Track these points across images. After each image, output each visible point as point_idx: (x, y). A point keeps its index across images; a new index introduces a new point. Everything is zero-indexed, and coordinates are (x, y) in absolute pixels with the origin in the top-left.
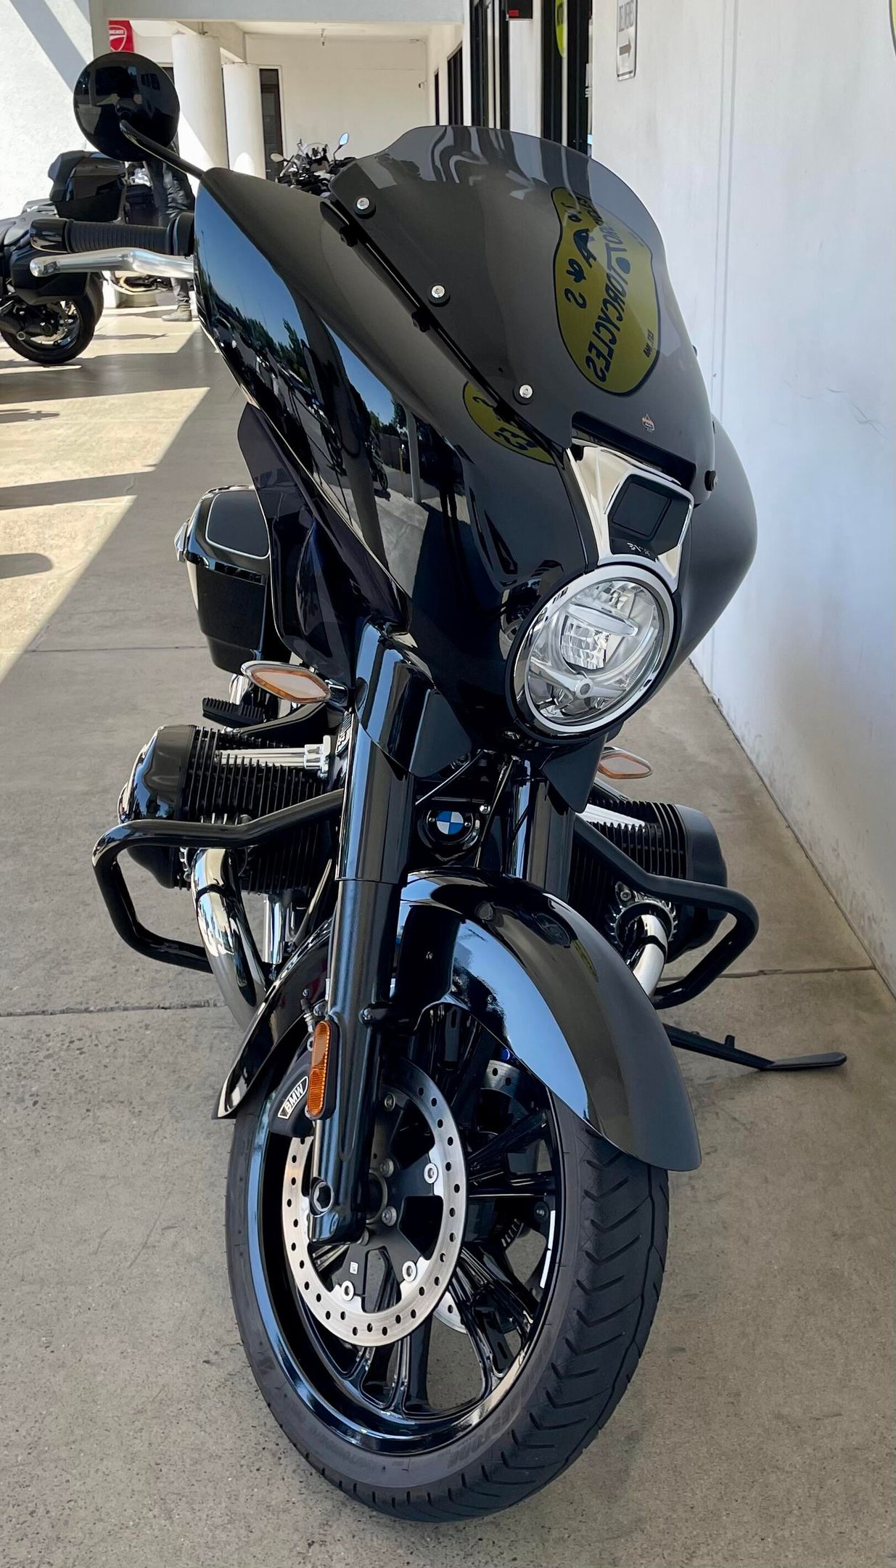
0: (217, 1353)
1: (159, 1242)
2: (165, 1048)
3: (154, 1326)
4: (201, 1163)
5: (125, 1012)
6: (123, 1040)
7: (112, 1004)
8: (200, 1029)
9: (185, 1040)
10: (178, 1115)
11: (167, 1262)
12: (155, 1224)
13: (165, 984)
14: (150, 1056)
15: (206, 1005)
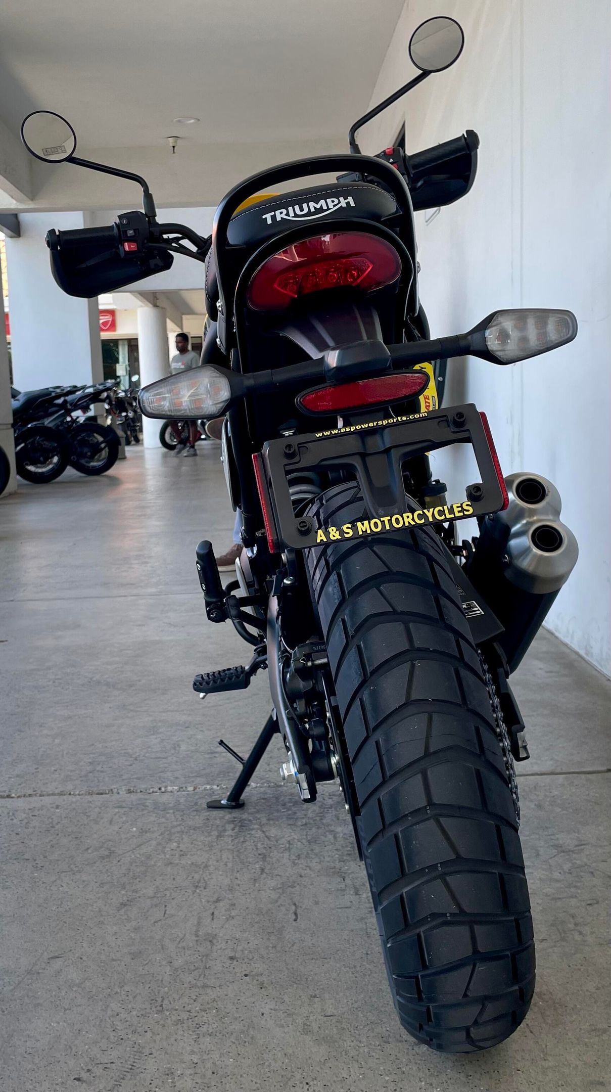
0: (89, 1071)
1: (44, 969)
2: (71, 821)
3: (28, 1044)
4: (92, 906)
5: (41, 798)
6: (35, 816)
7: (30, 792)
8: (103, 808)
9: (88, 816)
10: (77, 869)
11: (48, 987)
12: (42, 954)
13: (77, 779)
14: (57, 827)
15: (111, 792)
